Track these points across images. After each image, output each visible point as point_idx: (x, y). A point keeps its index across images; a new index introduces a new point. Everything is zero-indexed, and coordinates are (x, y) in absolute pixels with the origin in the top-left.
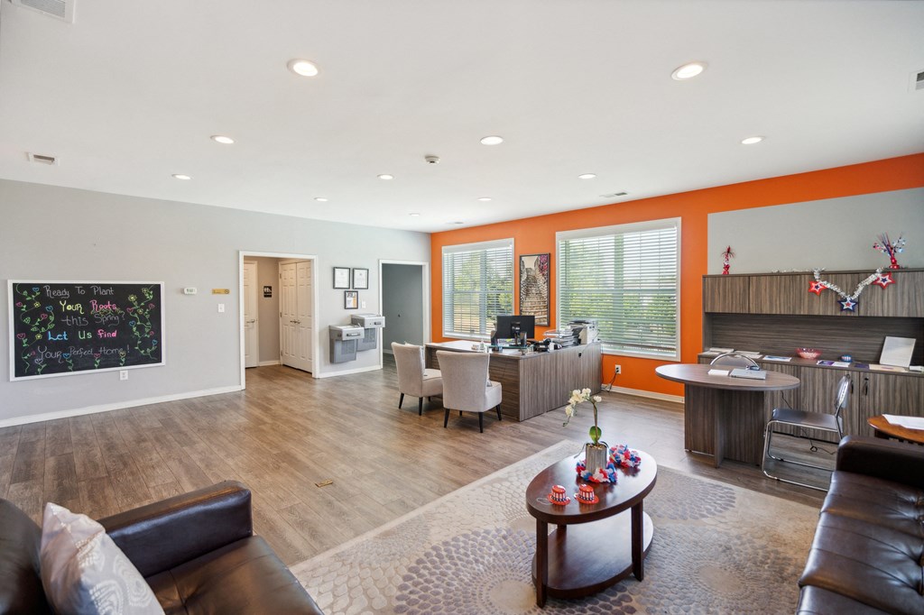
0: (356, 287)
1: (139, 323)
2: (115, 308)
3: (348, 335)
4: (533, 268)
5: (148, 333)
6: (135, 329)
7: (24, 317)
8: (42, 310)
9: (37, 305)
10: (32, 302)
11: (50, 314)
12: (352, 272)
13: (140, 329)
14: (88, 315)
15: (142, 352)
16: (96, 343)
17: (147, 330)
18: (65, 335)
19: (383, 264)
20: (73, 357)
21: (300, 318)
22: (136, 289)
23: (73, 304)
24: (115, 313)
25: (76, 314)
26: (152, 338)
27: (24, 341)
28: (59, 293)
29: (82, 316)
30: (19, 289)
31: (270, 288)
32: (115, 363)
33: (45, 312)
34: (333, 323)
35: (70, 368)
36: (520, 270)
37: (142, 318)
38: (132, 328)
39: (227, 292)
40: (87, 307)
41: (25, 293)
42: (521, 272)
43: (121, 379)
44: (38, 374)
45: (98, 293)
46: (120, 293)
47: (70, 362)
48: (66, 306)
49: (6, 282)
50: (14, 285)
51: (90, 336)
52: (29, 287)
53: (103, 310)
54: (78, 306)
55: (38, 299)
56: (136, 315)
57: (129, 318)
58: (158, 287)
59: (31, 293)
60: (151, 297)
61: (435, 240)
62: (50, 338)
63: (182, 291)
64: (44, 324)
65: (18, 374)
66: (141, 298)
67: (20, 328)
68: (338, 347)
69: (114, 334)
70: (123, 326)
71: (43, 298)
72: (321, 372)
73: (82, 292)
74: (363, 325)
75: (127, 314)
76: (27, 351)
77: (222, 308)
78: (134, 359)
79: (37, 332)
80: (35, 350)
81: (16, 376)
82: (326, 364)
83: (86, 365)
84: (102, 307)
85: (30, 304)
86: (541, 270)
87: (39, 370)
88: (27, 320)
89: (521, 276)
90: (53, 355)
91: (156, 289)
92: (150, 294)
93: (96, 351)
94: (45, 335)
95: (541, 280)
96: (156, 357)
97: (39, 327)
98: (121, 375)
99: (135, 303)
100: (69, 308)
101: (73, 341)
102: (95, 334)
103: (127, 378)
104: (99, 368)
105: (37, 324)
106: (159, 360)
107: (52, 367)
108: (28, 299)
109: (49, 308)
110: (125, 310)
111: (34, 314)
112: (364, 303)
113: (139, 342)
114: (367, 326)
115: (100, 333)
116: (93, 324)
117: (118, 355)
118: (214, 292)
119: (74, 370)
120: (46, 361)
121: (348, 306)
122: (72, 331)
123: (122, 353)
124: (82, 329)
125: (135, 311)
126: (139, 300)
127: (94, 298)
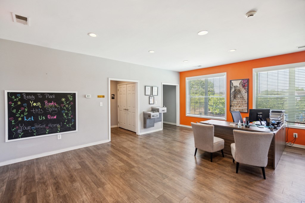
0: (153, 95)
1: (66, 112)
2: (56, 105)
3: (153, 116)
4: (238, 85)
5: (70, 116)
6: (64, 114)
7: (13, 109)
8: (21, 105)
9: (19, 103)
10: (17, 102)
11: (25, 108)
12: (152, 88)
13: (67, 114)
14: (43, 108)
15: (68, 125)
16: (47, 121)
17: (70, 115)
18: (32, 118)
19: (163, 85)
20: (36, 129)
21: (128, 108)
22: (65, 95)
23: (36, 102)
24: (56, 107)
25: (37, 107)
26: (72, 118)
27: (13, 121)
28: (30, 97)
29: (41, 109)
30: (10, 95)
31: (114, 95)
32: (56, 131)
33: (23, 107)
34: (145, 110)
35: (35, 134)
36: (231, 87)
37: (67, 109)
38: (63, 114)
39: (103, 97)
40: (43, 104)
41: (13, 97)
42: (231, 88)
43: (58, 139)
44: (19, 138)
45: (48, 97)
46: (58, 97)
47: (35, 131)
48: (33, 104)
49: (4, 91)
50: (8, 93)
51: (44, 118)
52: (15, 94)
53: (50, 105)
54: (39, 104)
55: (20, 100)
56: (65, 108)
57: (62, 109)
58: (75, 94)
59: (16, 97)
60: (72, 99)
61: (182, 75)
62: (25, 120)
63: (85, 97)
64: (22, 112)
65: (10, 138)
66: (67, 99)
67: (11, 115)
68: (148, 121)
69: (55, 117)
70: (59, 113)
71: (22, 100)
72: (140, 132)
73: (40, 97)
74: (158, 111)
75: (61, 107)
76: (14, 126)
77: (101, 104)
78: (64, 129)
79: (19, 117)
80: (18, 125)
81: (9, 139)
82: (142, 129)
83: (42, 133)
84: (50, 104)
85: (16, 103)
86: (244, 86)
87: (20, 136)
88: (14, 111)
89: (231, 90)
90: (27, 128)
91: (74, 95)
92: (71, 98)
93: (47, 126)
94: (23, 118)
95: (244, 92)
96: (74, 128)
97: (20, 114)
98: (58, 137)
99: (65, 102)
100: (35, 104)
101: (36, 121)
102: (46, 117)
103: (61, 138)
104: (48, 134)
105: (19, 113)
106: (75, 129)
107: (27, 134)
108: (15, 100)
109: (25, 105)
110: (60, 106)
111: (18, 108)
112: (156, 101)
113: (66, 121)
114: (160, 112)
115: (49, 117)
116: (45, 112)
117: (57, 127)
118: (99, 97)
119: (37, 135)
120: (23, 131)
121: (150, 103)
122: (36, 116)
123: (58, 126)
124: (40, 115)
125: (65, 106)
126: (66, 101)
127: (46, 99)
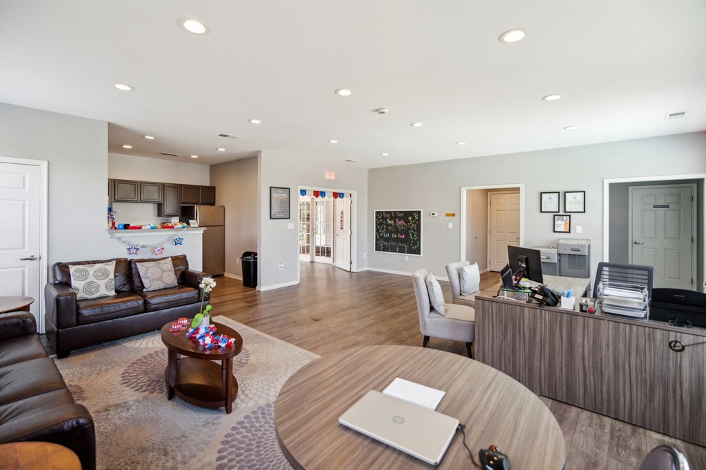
0: (567, 210)
1: (412, 232)
2: (404, 223)
5: (416, 238)
7: (378, 226)
8: (382, 223)
9: (381, 221)
10: (380, 219)
11: (385, 225)
12: (562, 196)
13: (413, 234)
14: (395, 227)
15: (413, 247)
16: (398, 240)
17: (415, 236)
18: (388, 235)
19: (610, 184)
20: (390, 246)
22: (411, 213)
23: (391, 220)
24: (404, 226)
25: (391, 225)
26: (417, 241)
27: (378, 236)
28: (387, 215)
29: (393, 227)
30: (377, 213)
32: (402, 251)
35: (390, 250)
37: (413, 228)
38: (410, 234)
39: (454, 215)
40: (395, 222)
41: (379, 215)
43: (405, 260)
44: (381, 251)
45: (398, 215)
46: (407, 214)
48: (389, 222)
49: (373, 210)
50: (376, 211)
53: (400, 224)
54: (393, 222)
55: (382, 218)
56: (411, 227)
57: (409, 229)
58: (420, 212)
60: (418, 218)
62: (384, 236)
63: (430, 215)
64: (383, 229)
67: (377, 230)
69: (403, 237)
70: (407, 233)
73: (394, 215)
75: (408, 226)
76: (378, 240)
77: (450, 226)
78: (410, 251)
79: (381, 233)
80: (381, 240)
81: (376, 251)
83: (394, 250)
84: (400, 222)
87: (381, 249)
90: (385, 243)
92: (417, 216)
93: (397, 244)
94: (383, 234)
96: (419, 251)
99: (411, 221)
101: (391, 238)
102: (397, 236)
103: (407, 260)
104: (397, 252)
105: (381, 229)
106: (420, 253)
107: (385, 249)
109: (384, 222)
110: (407, 224)
113: (412, 242)
115: (399, 236)
116: (397, 231)
117: (405, 247)
118: (447, 215)
119: (391, 252)
120: (383, 245)
121: (558, 230)
124: (393, 232)
125: (411, 225)
126: (413, 219)
127: (397, 218)
